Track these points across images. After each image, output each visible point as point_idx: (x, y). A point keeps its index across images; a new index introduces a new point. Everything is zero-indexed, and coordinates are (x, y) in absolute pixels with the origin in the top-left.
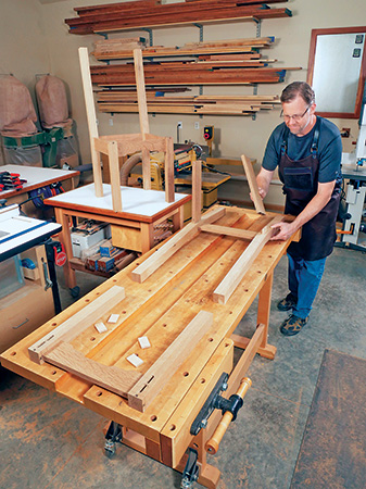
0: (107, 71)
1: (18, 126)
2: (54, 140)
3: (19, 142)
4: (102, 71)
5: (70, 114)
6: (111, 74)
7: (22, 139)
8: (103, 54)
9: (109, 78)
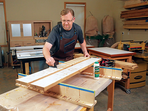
0: (128, 13)
1: (90, 32)
2: (104, 38)
3: (90, 38)
4: (126, 13)
5: (114, 30)
6: (129, 14)
7: (91, 36)
8: (127, 6)
9: (128, 16)
